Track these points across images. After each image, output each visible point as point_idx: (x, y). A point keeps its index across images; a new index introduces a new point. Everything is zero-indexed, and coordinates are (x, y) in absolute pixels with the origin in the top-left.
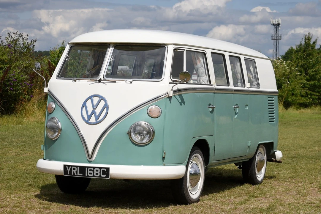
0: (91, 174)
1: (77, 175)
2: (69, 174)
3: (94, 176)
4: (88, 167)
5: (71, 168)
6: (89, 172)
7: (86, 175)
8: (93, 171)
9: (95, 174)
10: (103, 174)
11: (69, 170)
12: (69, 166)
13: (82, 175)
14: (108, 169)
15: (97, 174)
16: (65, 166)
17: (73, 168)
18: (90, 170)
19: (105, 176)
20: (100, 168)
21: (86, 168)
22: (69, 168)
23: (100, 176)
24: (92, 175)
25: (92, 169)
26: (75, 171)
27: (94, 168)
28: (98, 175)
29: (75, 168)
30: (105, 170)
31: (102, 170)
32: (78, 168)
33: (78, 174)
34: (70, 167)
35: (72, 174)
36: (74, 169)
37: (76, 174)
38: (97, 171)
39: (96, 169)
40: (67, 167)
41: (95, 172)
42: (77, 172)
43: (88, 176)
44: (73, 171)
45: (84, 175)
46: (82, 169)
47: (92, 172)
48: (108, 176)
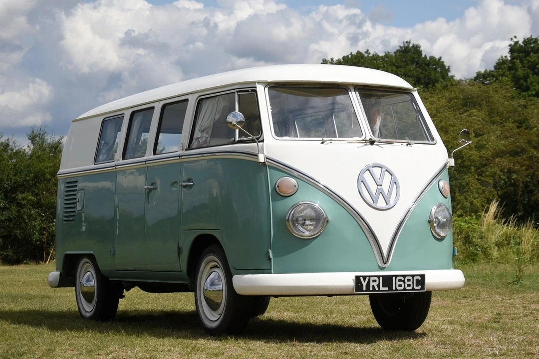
0: (400, 286)
1: (379, 290)
2: (364, 289)
3: (405, 289)
4: (396, 276)
5: (369, 280)
6: (398, 283)
7: (394, 289)
8: (404, 281)
9: (406, 285)
10: (417, 286)
11: (364, 284)
12: (365, 277)
13: (387, 289)
14: (423, 276)
15: (409, 285)
16: (358, 278)
17: (372, 279)
18: (400, 280)
19: (419, 287)
20: (413, 276)
21: (394, 278)
22: (364, 281)
23: (413, 289)
24: (402, 288)
25: (402, 279)
26: (375, 284)
27: (404, 276)
28: (411, 288)
29: (376, 279)
30: (420, 278)
31: (416, 278)
32: (381, 278)
33: (382, 288)
34: (368, 278)
35: (371, 289)
36: (374, 281)
37: (377, 289)
38: (409, 280)
39: (407, 278)
40: (361, 278)
41: (407, 283)
42: (378, 286)
43: (396, 289)
44: (372, 284)
45: (391, 289)
46: (388, 280)
47: (402, 283)
48: (423, 288)
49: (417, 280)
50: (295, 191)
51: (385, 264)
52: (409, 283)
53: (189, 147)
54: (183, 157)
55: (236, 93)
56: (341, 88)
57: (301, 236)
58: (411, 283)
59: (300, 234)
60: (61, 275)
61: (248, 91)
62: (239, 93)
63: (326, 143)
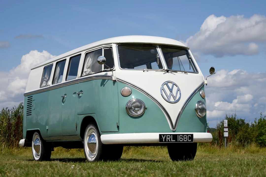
0: (181, 139)
1: (171, 142)
2: (164, 141)
3: (183, 141)
4: (179, 135)
5: (166, 136)
6: (180, 138)
7: (178, 141)
8: (183, 137)
9: (184, 139)
10: (189, 139)
11: (164, 138)
12: (164, 135)
13: (175, 141)
14: (192, 135)
15: (185, 139)
16: (160, 135)
18: (181, 137)
19: (190, 140)
20: (187, 135)
21: (178, 136)
22: (164, 137)
23: (187, 141)
24: (182, 141)
26: (169, 138)
27: (183, 135)
28: (186, 140)
29: (170, 136)
30: (191, 136)
31: (188, 136)
32: (172, 136)
33: (172, 140)
35: (167, 141)
36: (168, 137)
37: (170, 141)
38: (185, 137)
39: (184, 136)
40: (162, 136)
41: (184, 138)
43: (179, 141)
44: (167, 138)
45: (176, 141)
46: (175, 137)
47: (182, 138)
48: (192, 141)
49: (189, 137)
50: (130, 94)
51: (174, 129)
52: (185, 138)
53: (81, 75)
54: (78, 80)
55: (103, 49)
56: (153, 46)
57: (133, 115)
58: (186, 138)
59: (132, 114)
60: (25, 141)
61: (108, 47)
62: (104, 49)
63: (145, 71)
